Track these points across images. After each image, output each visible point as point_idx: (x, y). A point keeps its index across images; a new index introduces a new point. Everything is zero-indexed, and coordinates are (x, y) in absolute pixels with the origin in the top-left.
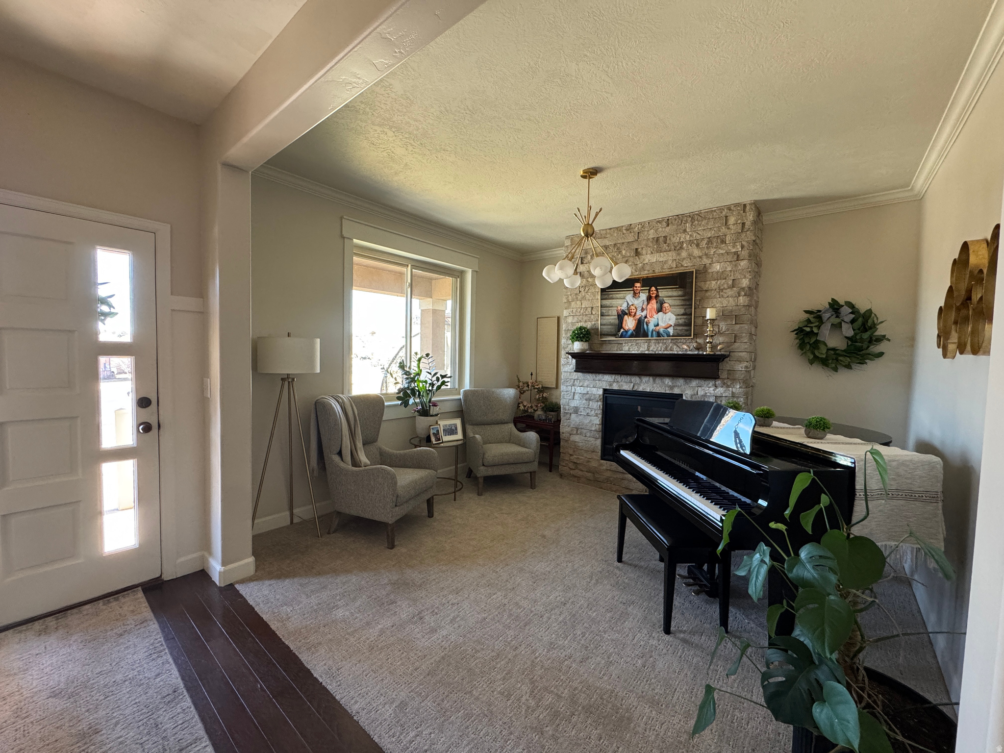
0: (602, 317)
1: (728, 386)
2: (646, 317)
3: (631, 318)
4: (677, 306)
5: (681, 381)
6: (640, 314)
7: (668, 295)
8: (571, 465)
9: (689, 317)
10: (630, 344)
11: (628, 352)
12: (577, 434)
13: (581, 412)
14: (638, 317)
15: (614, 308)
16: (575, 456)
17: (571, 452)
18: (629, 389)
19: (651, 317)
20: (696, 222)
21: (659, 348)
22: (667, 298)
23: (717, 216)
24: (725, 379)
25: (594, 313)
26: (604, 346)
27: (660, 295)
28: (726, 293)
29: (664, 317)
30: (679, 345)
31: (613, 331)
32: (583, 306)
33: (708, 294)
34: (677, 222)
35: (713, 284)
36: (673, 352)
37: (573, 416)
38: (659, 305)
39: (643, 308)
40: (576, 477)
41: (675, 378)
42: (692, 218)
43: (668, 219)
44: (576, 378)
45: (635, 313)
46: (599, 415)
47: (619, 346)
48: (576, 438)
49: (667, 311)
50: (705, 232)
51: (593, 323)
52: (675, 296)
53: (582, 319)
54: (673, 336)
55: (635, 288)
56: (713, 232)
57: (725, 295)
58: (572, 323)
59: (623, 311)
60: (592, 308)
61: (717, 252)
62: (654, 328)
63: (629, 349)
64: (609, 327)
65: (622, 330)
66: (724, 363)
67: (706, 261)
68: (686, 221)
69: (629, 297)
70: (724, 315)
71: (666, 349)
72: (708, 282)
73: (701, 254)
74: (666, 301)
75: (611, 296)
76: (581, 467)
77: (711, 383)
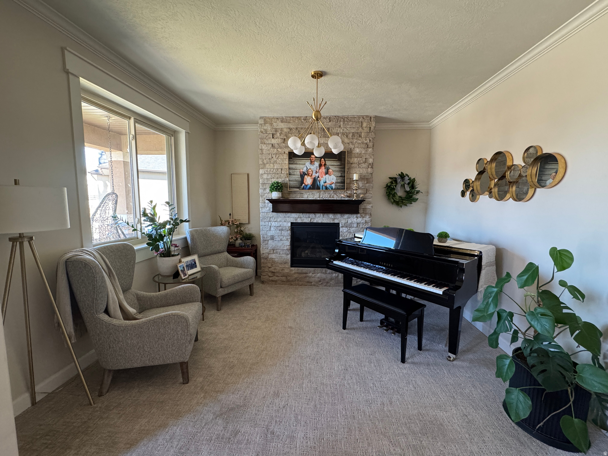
0: (290, 176)
1: (363, 217)
2: (318, 177)
3: (309, 178)
4: (337, 171)
5: (339, 216)
6: (314, 175)
7: (331, 164)
8: (270, 274)
9: (344, 178)
10: (308, 194)
11: (307, 199)
12: (273, 253)
13: (276, 238)
14: (313, 177)
15: (298, 170)
16: (273, 268)
17: (269, 265)
18: (308, 222)
19: (322, 177)
20: (346, 122)
21: (326, 196)
22: (331, 166)
23: (357, 121)
24: (362, 213)
25: (283, 173)
26: (291, 195)
27: (327, 164)
28: (362, 165)
29: (330, 177)
30: (337, 194)
31: (298, 185)
32: (275, 167)
33: (353, 165)
34: (335, 120)
35: (356, 160)
36: (334, 199)
37: (270, 242)
38: (326, 170)
39: (316, 171)
40: (274, 281)
41: (335, 214)
42: (344, 119)
43: (330, 118)
44: (272, 216)
45: (312, 174)
46: (289, 240)
47: (301, 195)
48: (273, 256)
49: (331, 174)
50: (351, 128)
51: (283, 179)
52: (335, 166)
53: (275, 176)
54: (334, 189)
55: (311, 158)
56: (355, 130)
57: (362, 167)
58: (267, 179)
59: (304, 173)
60: (282, 169)
61: (357, 142)
62: (324, 184)
63: (308, 197)
64: (295, 182)
65: (303, 185)
66: (361, 205)
67: (351, 146)
68: (340, 121)
69: (308, 163)
70: (362, 178)
71: (330, 197)
72: (353, 159)
73: (349, 142)
74: (330, 168)
75: (296, 162)
76: (277, 274)
77: (355, 216)
